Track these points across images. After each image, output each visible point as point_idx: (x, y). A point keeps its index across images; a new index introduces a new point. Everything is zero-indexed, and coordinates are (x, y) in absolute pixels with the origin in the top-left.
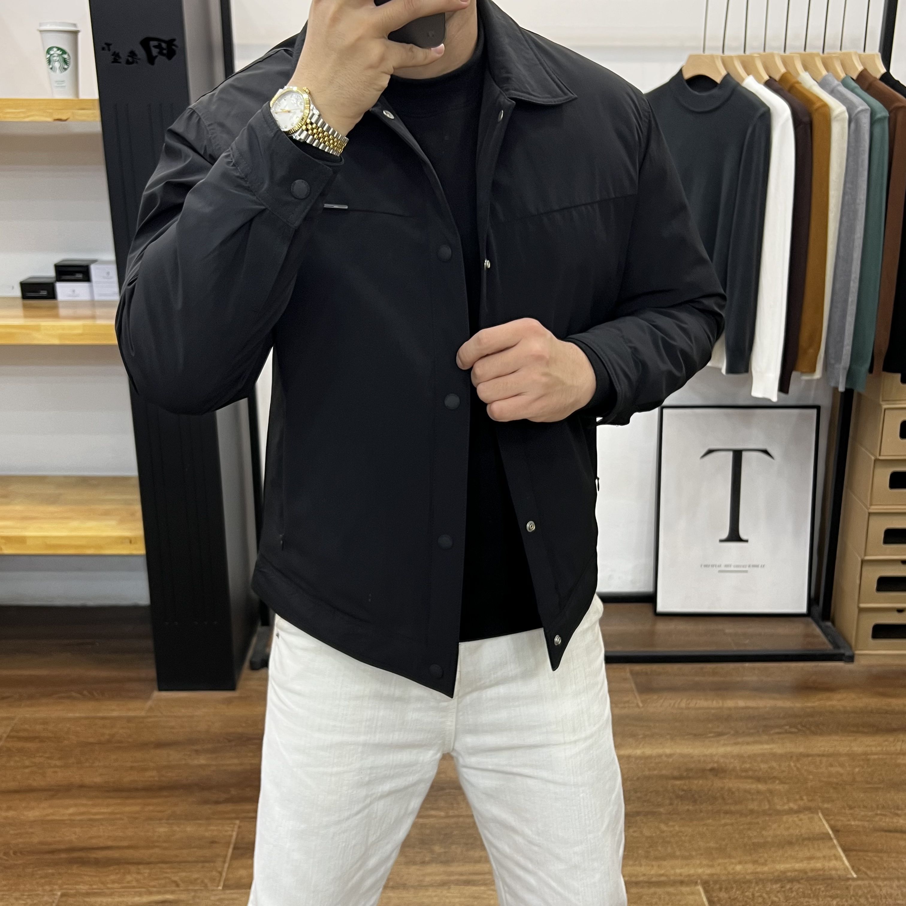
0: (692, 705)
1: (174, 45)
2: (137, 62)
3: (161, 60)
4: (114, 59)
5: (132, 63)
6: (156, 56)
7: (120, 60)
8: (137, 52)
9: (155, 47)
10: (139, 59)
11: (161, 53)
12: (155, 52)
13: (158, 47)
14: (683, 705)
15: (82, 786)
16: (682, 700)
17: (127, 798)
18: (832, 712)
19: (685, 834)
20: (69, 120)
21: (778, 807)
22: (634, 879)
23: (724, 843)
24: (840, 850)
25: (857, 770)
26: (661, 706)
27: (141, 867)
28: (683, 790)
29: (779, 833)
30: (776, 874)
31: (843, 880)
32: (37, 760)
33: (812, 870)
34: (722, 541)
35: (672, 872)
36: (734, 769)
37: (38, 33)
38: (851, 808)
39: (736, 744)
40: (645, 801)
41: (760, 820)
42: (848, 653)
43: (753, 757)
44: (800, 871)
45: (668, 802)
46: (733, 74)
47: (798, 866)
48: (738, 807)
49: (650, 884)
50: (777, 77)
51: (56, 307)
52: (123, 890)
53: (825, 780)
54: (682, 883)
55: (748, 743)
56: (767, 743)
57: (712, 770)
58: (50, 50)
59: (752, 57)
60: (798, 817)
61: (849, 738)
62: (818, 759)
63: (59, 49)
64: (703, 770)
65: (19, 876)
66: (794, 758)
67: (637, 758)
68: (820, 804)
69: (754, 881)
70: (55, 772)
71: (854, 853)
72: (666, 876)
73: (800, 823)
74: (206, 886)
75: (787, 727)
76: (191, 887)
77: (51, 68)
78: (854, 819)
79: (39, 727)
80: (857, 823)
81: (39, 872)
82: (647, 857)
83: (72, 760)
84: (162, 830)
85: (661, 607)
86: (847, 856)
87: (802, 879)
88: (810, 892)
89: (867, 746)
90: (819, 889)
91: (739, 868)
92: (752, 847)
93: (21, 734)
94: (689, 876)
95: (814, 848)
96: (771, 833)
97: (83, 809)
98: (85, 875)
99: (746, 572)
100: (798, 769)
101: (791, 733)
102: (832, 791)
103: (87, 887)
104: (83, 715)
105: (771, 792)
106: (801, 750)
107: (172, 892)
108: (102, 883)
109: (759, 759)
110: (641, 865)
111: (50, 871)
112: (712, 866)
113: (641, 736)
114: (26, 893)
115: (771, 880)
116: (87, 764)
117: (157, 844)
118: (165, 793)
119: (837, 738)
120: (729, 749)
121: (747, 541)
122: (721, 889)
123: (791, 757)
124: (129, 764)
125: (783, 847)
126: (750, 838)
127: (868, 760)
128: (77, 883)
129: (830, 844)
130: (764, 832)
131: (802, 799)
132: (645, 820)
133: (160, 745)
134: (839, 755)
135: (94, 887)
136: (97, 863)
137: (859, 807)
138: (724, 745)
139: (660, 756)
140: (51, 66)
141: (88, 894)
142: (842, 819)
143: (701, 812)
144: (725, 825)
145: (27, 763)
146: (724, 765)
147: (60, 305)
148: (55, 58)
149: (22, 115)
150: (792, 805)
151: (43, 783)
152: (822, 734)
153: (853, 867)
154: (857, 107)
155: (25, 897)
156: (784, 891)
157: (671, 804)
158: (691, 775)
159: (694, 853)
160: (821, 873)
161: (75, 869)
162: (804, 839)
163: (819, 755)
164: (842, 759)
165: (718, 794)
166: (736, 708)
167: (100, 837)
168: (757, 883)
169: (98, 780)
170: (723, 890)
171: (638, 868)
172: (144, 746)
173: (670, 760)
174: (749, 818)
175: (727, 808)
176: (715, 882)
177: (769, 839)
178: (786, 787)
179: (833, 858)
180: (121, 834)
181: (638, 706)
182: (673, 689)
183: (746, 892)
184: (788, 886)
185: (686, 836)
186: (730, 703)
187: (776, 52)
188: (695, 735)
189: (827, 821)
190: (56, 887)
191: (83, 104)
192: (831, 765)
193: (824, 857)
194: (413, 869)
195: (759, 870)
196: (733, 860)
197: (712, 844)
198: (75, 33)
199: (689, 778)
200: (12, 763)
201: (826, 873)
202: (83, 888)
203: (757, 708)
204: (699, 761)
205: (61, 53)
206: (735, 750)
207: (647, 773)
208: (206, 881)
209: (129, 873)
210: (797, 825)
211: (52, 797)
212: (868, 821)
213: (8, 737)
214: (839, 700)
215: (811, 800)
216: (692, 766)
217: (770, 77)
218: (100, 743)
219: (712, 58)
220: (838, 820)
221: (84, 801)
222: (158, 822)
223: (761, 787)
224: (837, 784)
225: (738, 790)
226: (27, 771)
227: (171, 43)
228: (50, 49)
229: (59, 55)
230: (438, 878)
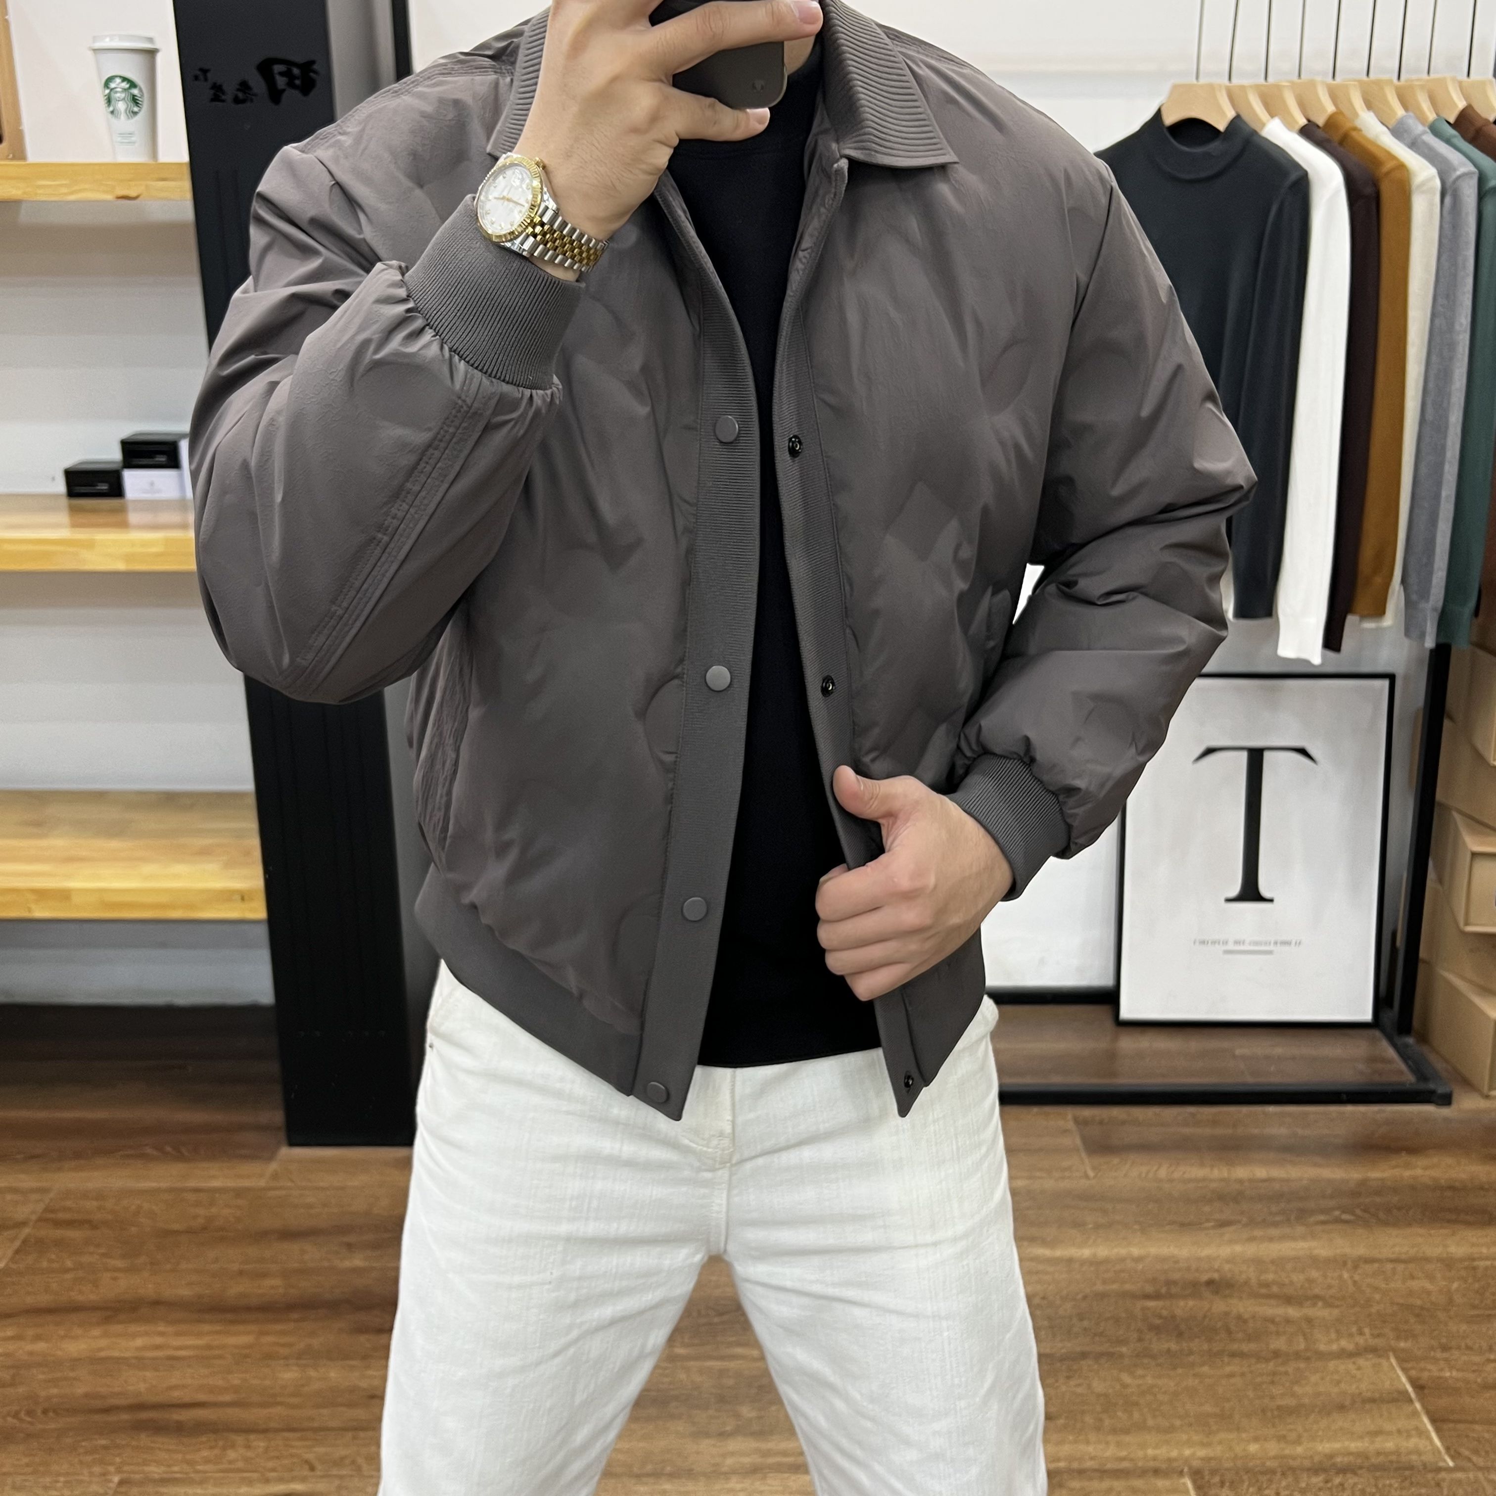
0: (1176, 1175)
1: (315, 72)
2: (252, 101)
3: (291, 96)
4: (215, 94)
5: (243, 101)
6: (284, 90)
7: (223, 97)
8: (252, 83)
9: (281, 74)
10: (255, 95)
11: (291, 84)
12: (281, 82)
13: (287, 74)
14: (1163, 1173)
15: (157, 1303)
16: (1160, 1166)
17: (232, 1322)
18: (1413, 1188)
19: (1163, 1390)
20: (141, 197)
21: (1322, 1347)
22: (1075, 1465)
23: (1227, 1405)
24: (1426, 1420)
25: (1455, 1285)
26: (1125, 1175)
27: (252, 1437)
28: (1160, 1317)
29: (1321, 1389)
30: (1317, 1459)
31: (1430, 1471)
32: (86, 1259)
33: (1378, 1454)
34: (1228, 900)
35: (1140, 1454)
36: (1246, 1283)
37: (90, 54)
38: (1445, 1348)
39: (1252, 1239)
40: (1095, 1335)
41: (1291, 1368)
42: (1440, 1090)
43: (1279, 1263)
44: (1358, 1455)
45: (1135, 1335)
46: (1246, 117)
47: (1355, 1446)
48: (1253, 1346)
49: (1103, 1473)
50: (1321, 121)
51: (123, 510)
52: (221, 1475)
53: (1401, 1301)
54: (1156, 1472)
55: (1271, 1239)
56: (1303, 1238)
57: (1210, 1283)
58: (111, 82)
59: (1278, 87)
60: (1354, 1363)
61: (1443, 1231)
62: (1389, 1266)
63: (124, 79)
64: (1195, 1284)
65: (51, 1451)
66: (1350, 1264)
67: (1083, 1262)
68: (1393, 1343)
69: (1279, 1470)
70: (115, 1279)
71: (1451, 1425)
72: (1132, 1460)
73: (1358, 1374)
74: (359, 1469)
75: (1337, 1213)
76: (335, 1472)
77: (112, 112)
78: (1451, 1368)
79: (91, 1205)
80: (1454, 1373)
81: (83, 1444)
82: (1098, 1429)
83: (143, 1259)
84: (289, 1375)
85: (1127, 1011)
86: (1438, 1431)
87: (1361, 1468)
88: (1374, 1490)
89: (1473, 1245)
90: (1391, 1485)
91: (1253, 1448)
92: (1276, 1413)
93: (61, 1216)
94: (1170, 1460)
95: (1381, 1416)
96: (1309, 1389)
97: (159, 1340)
98: (160, 1449)
99: (1270, 952)
100: (1355, 1283)
101: (1346, 1222)
102: (1412, 1320)
103: (163, 1469)
104: (164, 1185)
105: (1309, 1321)
106: (1361, 1250)
107: (304, 1479)
108: (190, 1463)
109: (1289, 1266)
110: (1088, 1442)
111: (103, 1442)
112: (1209, 1445)
113: (1090, 1226)
114: (62, 1479)
115: (1309, 1470)
116: (168, 1266)
117: (279, 1399)
118: (295, 1316)
119: (1421, 1231)
120: (1238, 1248)
121: (1271, 900)
122: (1222, 1484)
123: (1345, 1263)
124: (236, 1267)
125: (1329, 1414)
126: (1272, 1398)
127: (1475, 1268)
128: (145, 1463)
129: (1410, 1409)
130: (1296, 1388)
131: (1361, 1333)
132: (1096, 1367)
133: (288, 1235)
134: (1427, 1260)
135: (176, 1469)
136: (180, 1430)
137: (1459, 1348)
138: (1231, 1242)
139: (1122, 1260)
140: (111, 109)
141: (164, 1481)
142: (1429, 1367)
143: (1191, 1353)
144: (1231, 1375)
145: (69, 1264)
146: (1229, 1275)
147: (130, 507)
148: (118, 95)
149: (64, 190)
150: (1344, 1343)
151: (92, 1297)
152: (1395, 1224)
153: (1448, 1449)
154: (1455, 170)
155: (59, 1485)
156: (1330, 1489)
157: (1140, 1340)
158: (1174, 1290)
159: (1178, 1423)
160: (1393, 1458)
161: (144, 1439)
162: (1365, 1401)
163: (1392, 1261)
164: (1429, 1267)
165: (1219, 1324)
166: (1251, 1181)
167: (184, 1387)
168: (1283, 1474)
169: (185, 1292)
170: (1228, 1484)
171: (1082, 1447)
172: (262, 1236)
173: (1140, 1267)
174: (1271, 1364)
175: (1235, 1347)
176: (1213, 1472)
177: (1306, 1401)
178: (1336, 1312)
179: (1414, 1432)
180: (220, 1383)
181: (1087, 1177)
182: (1146, 1148)
183: (1266, 1488)
184: (1337, 1480)
185: (1165, 1393)
186: (1241, 1172)
187: (1318, 79)
188: (1182, 1225)
189: (1404, 1370)
190: (112, 1469)
191: (163, 172)
192: (1412, 1277)
193: (1399, 1432)
194: (706, 1445)
195: (1287, 1452)
196: (1244, 1435)
197: (1208, 1408)
198: (151, 54)
199: (1170, 1296)
200: (45, 1264)
201: (1403, 1459)
202: (155, 1471)
203: (1287, 1181)
204: (1188, 1269)
205: (128, 86)
206: (1251, 1250)
207: (1099, 1287)
208: (360, 1461)
209: (233, 1446)
210: (1354, 1377)
211: (107, 1320)
212: (1474, 1371)
213: (40, 1220)
214: (1425, 1168)
215: (1378, 1336)
216: (1176, 1276)
217: (1309, 121)
218: (190, 1231)
219: (1211, 88)
220: (1422, 1370)
221: (161, 1328)
222: (282, 1362)
223: (1292, 1312)
224: (1422, 1308)
225: (1254, 1317)
226: (69, 1276)
227: (307, 67)
228: (110, 79)
229: (125, 90)
230: (746, 1460)
